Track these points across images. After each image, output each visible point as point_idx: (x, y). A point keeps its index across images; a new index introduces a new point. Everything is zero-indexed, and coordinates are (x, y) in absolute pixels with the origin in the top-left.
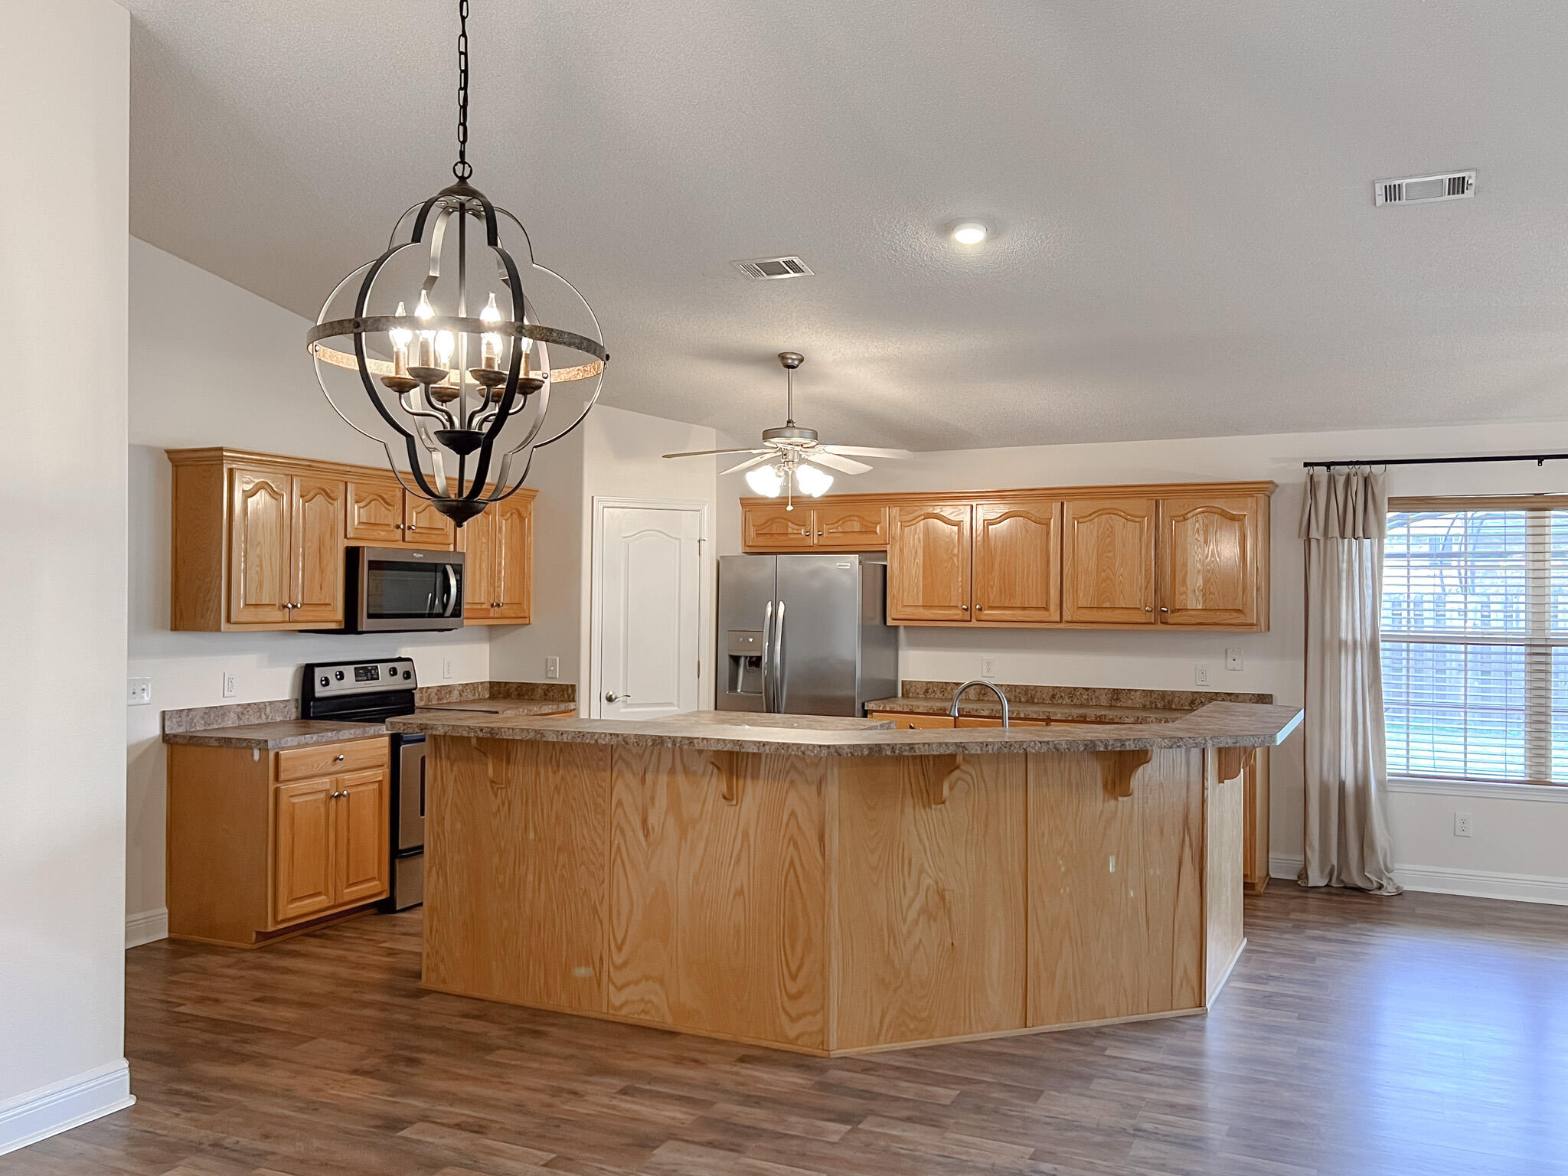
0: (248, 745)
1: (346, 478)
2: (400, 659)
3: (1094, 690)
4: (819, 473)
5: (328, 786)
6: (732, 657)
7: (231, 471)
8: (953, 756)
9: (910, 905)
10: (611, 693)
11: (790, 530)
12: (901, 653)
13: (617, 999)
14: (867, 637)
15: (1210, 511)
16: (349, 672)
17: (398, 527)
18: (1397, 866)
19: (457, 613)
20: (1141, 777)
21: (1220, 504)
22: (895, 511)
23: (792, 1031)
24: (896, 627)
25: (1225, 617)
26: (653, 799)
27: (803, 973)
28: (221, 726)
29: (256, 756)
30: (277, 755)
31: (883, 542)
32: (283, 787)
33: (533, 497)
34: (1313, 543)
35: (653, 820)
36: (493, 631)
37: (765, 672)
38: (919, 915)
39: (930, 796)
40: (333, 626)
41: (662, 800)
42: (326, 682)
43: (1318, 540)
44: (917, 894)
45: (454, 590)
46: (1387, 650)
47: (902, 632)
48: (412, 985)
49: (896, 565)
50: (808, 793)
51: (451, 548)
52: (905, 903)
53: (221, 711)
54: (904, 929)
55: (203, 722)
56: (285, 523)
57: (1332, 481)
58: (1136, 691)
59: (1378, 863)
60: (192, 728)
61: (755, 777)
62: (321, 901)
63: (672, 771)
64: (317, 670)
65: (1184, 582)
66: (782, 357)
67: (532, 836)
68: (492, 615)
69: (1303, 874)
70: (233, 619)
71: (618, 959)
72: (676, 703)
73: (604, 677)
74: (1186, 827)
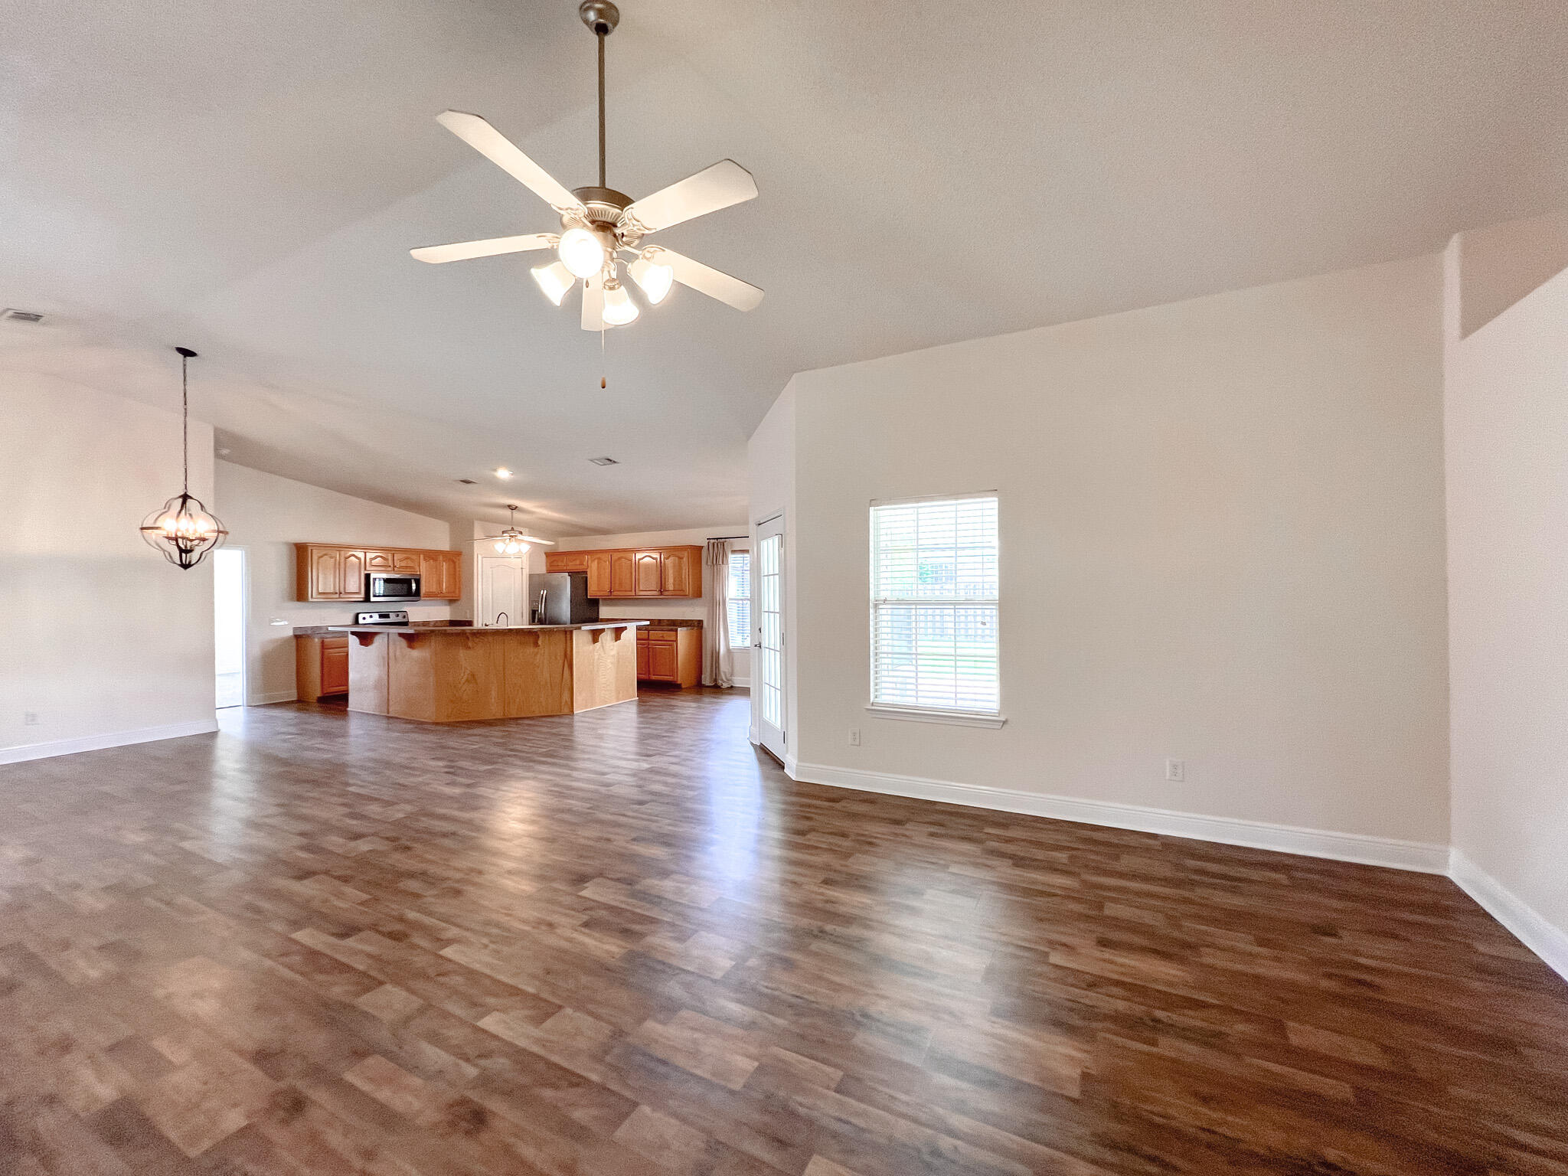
1: (365, 550)
2: (401, 611)
6: (531, 610)
7: (312, 548)
11: (559, 564)
16: (375, 616)
17: (390, 566)
18: (729, 678)
19: (418, 593)
22: (589, 557)
24: (598, 600)
29: (316, 641)
30: (322, 640)
31: (585, 568)
33: (460, 554)
36: (449, 601)
43: (711, 566)
45: (414, 587)
49: (590, 576)
51: (417, 573)
53: (320, 628)
56: (337, 566)
57: (714, 545)
59: (721, 677)
64: (361, 615)
65: (668, 581)
66: (509, 506)
68: (437, 596)
70: (314, 597)
73: (482, 619)
74: (566, 656)
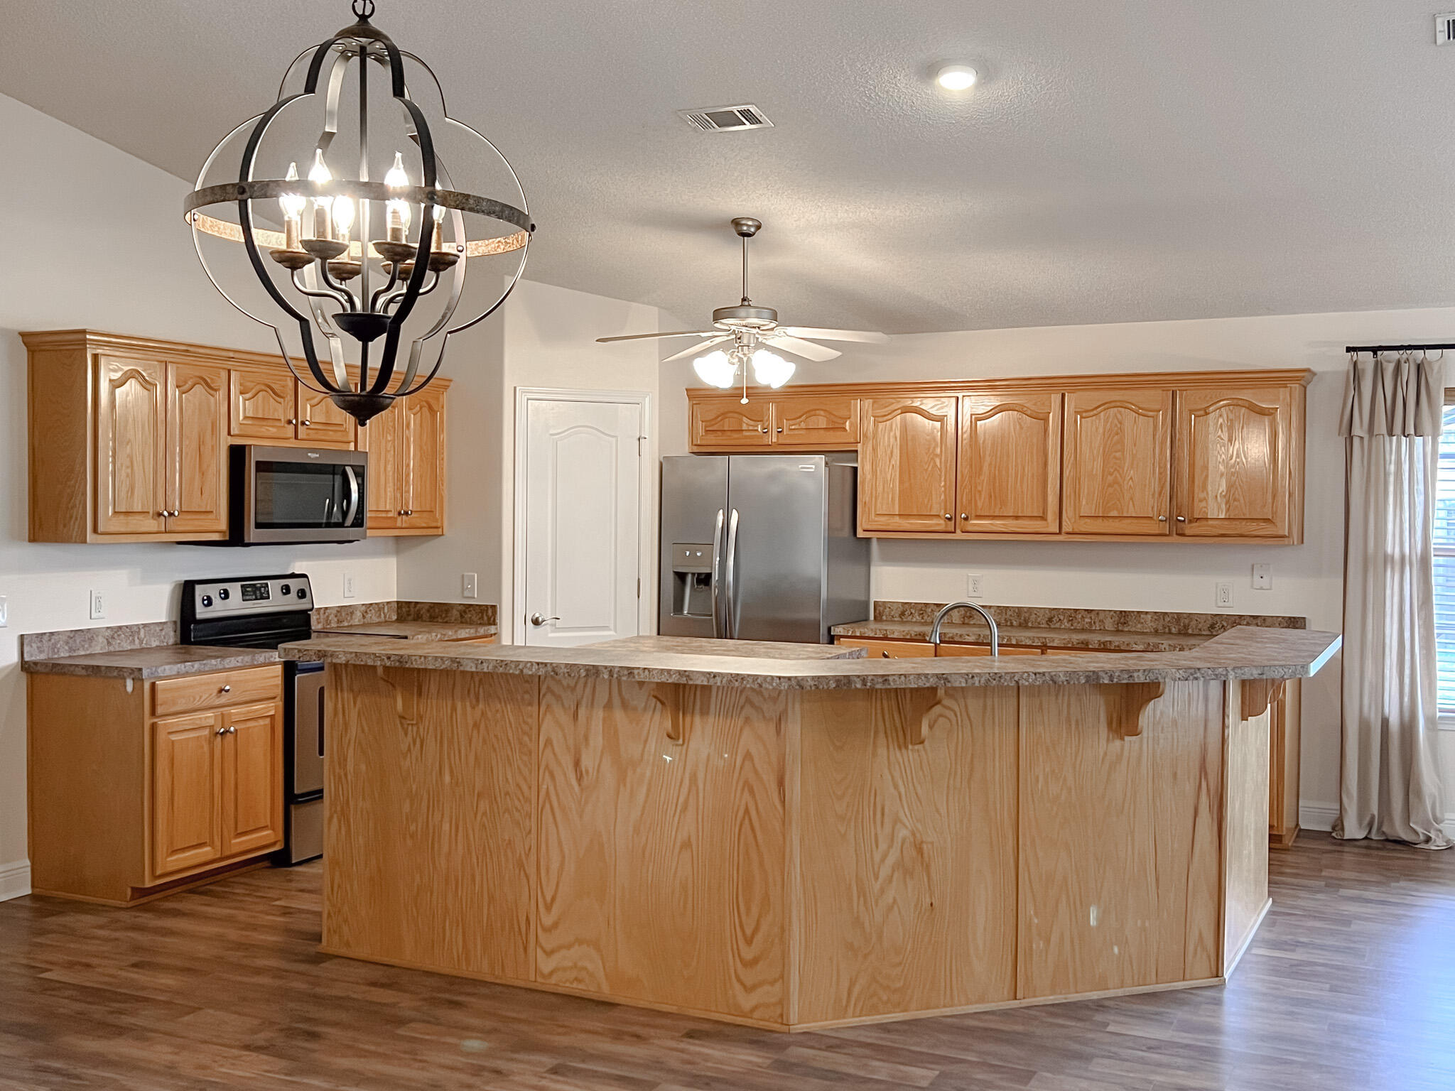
0: (120, 674)
1: (229, 365)
2: (293, 576)
3: (1098, 612)
4: (778, 360)
5: (212, 722)
6: (677, 574)
7: (95, 357)
8: (933, 690)
9: (883, 860)
10: (537, 615)
11: (745, 427)
12: (873, 569)
13: (546, 965)
14: (834, 550)
15: (1236, 403)
16: (235, 590)
17: (290, 422)
18: (1447, 816)
19: (359, 522)
20: (1150, 714)
21: (1247, 395)
23: (747, 1002)
24: (868, 540)
25: (1252, 528)
26: (586, 738)
27: (759, 938)
28: (88, 652)
29: (129, 688)
30: (153, 685)
31: (852, 440)
32: (160, 722)
33: (448, 388)
34: (1356, 441)
35: (587, 762)
36: (401, 543)
37: (715, 592)
38: (893, 871)
39: (907, 735)
40: (216, 537)
41: (597, 740)
42: (209, 602)
43: (1362, 438)
44: (890, 846)
45: (355, 496)
46: (1440, 566)
47: (874, 545)
48: (313, 949)
49: (868, 467)
50: (767, 731)
51: (352, 447)
52: (877, 857)
53: (87, 636)
54: (877, 887)
55: (67, 648)
56: (159, 418)
57: (1379, 368)
58: (1147, 613)
59: (1425, 811)
60: (56, 654)
61: (705, 712)
62: (206, 853)
63: (608, 706)
64: (198, 588)
65: (1204, 488)
66: (736, 223)
67: (447, 778)
68: (399, 524)
69: (1339, 825)
70: (101, 529)
71: (548, 920)
72: (612, 627)
74: (1203, 769)
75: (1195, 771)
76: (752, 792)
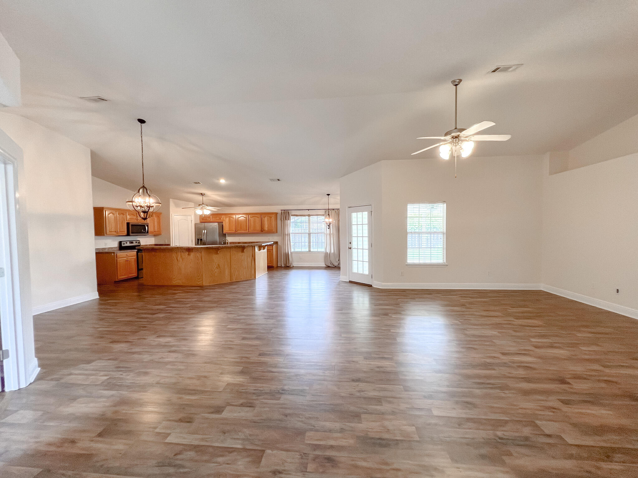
0: (111, 253)
1: (126, 211)
2: (137, 240)
4: (208, 211)
5: (126, 259)
6: (198, 239)
7: (105, 211)
8: (219, 248)
9: (214, 267)
11: (207, 219)
12: (226, 237)
13: (174, 282)
14: (220, 236)
16: (128, 242)
17: (136, 219)
18: (293, 263)
19: (148, 232)
20: (246, 249)
21: (269, 215)
22: (224, 216)
23: (199, 283)
24: (226, 234)
25: (270, 231)
27: (200, 276)
28: (105, 251)
29: (113, 255)
30: (116, 255)
31: (222, 221)
32: (118, 259)
33: (161, 214)
34: (282, 221)
35: (178, 258)
36: (155, 236)
37: (203, 241)
38: (216, 268)
39: (217, 253)
40: (125, 235)
41: (179, 256)
42: (124, 244)
45: (147, 229)
46: (291, 235)
47: (227, 234)
48: (142, 285)
49: (224, 224)
50: (200, 254)
51: (145, 223)
53: (105, 249)
54: (214, 270)
55: (102, 250)
56: (116, 218)
57: (284, 212)
59: (290, 263)
61: (192, 252)
62: (126, 276)
63: (181, 252)
64: (122, 242)
65: (265, 226)
66: (201, 194)
67: (160, 262)
68: (154, 233)
69: (281, 265)
70: (107, 233)
71: (174, 277)
73: (175, 243)
74: (253, 256)
75: (252, 256)
76: (198, 260)
